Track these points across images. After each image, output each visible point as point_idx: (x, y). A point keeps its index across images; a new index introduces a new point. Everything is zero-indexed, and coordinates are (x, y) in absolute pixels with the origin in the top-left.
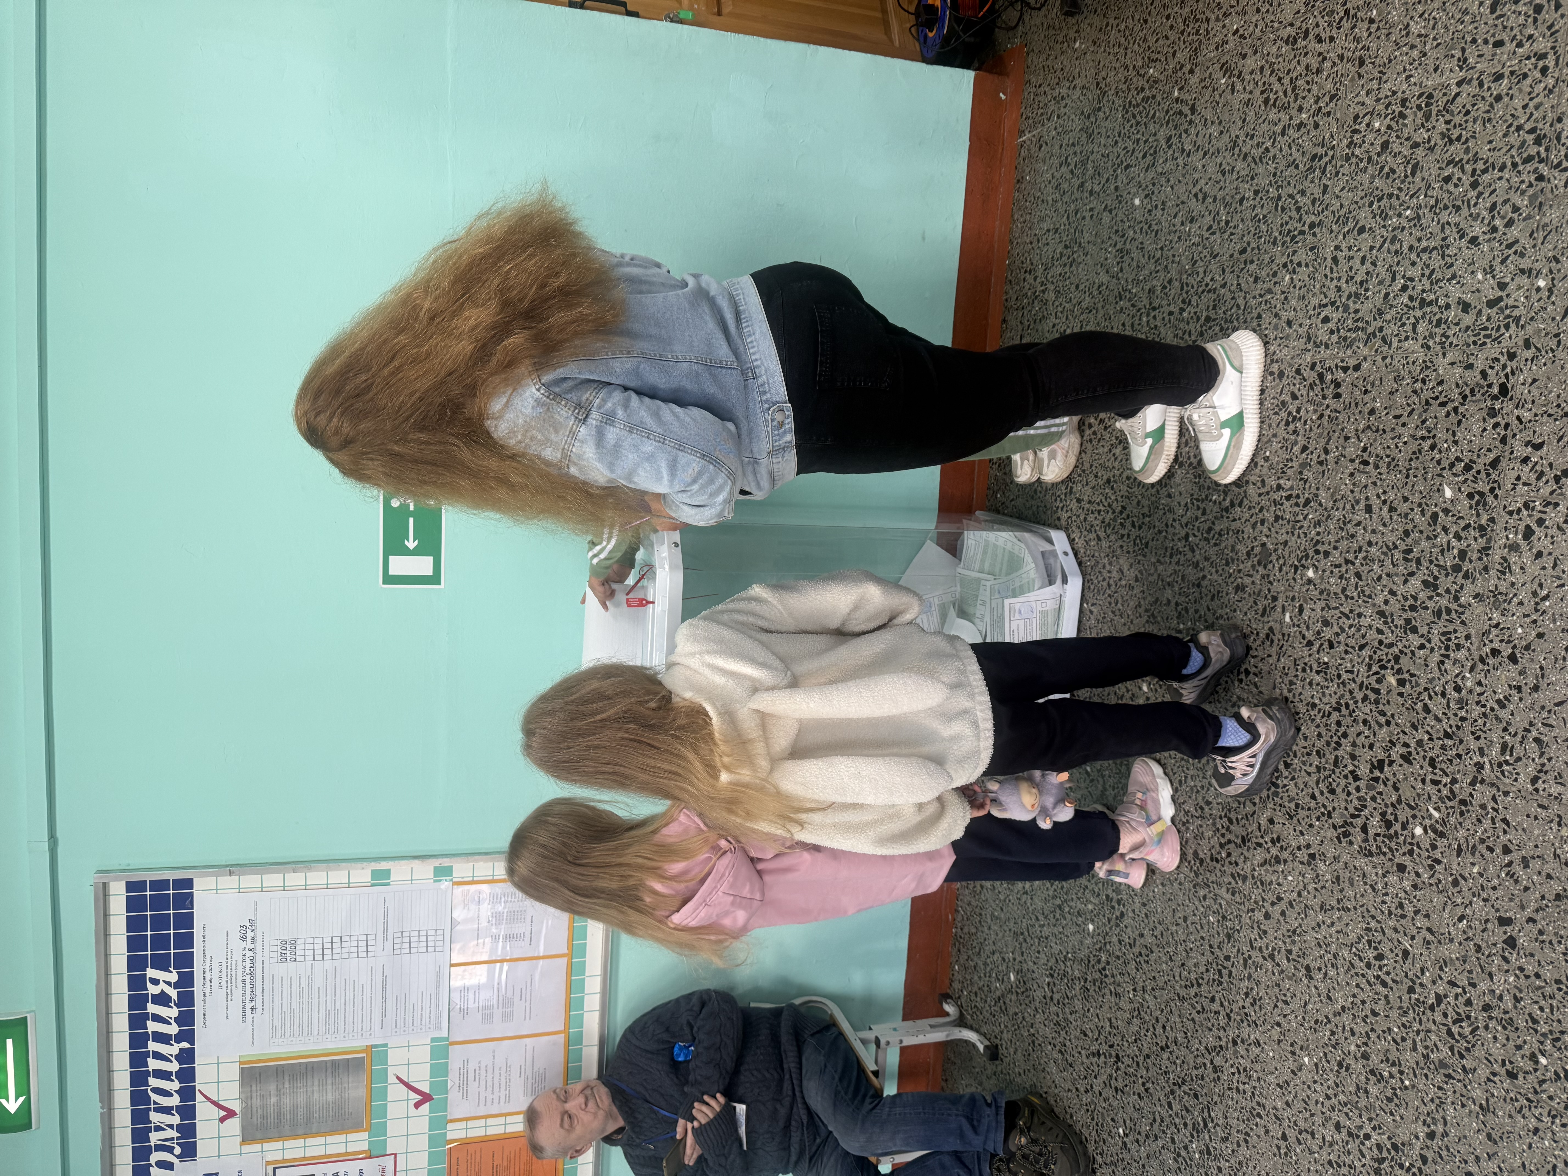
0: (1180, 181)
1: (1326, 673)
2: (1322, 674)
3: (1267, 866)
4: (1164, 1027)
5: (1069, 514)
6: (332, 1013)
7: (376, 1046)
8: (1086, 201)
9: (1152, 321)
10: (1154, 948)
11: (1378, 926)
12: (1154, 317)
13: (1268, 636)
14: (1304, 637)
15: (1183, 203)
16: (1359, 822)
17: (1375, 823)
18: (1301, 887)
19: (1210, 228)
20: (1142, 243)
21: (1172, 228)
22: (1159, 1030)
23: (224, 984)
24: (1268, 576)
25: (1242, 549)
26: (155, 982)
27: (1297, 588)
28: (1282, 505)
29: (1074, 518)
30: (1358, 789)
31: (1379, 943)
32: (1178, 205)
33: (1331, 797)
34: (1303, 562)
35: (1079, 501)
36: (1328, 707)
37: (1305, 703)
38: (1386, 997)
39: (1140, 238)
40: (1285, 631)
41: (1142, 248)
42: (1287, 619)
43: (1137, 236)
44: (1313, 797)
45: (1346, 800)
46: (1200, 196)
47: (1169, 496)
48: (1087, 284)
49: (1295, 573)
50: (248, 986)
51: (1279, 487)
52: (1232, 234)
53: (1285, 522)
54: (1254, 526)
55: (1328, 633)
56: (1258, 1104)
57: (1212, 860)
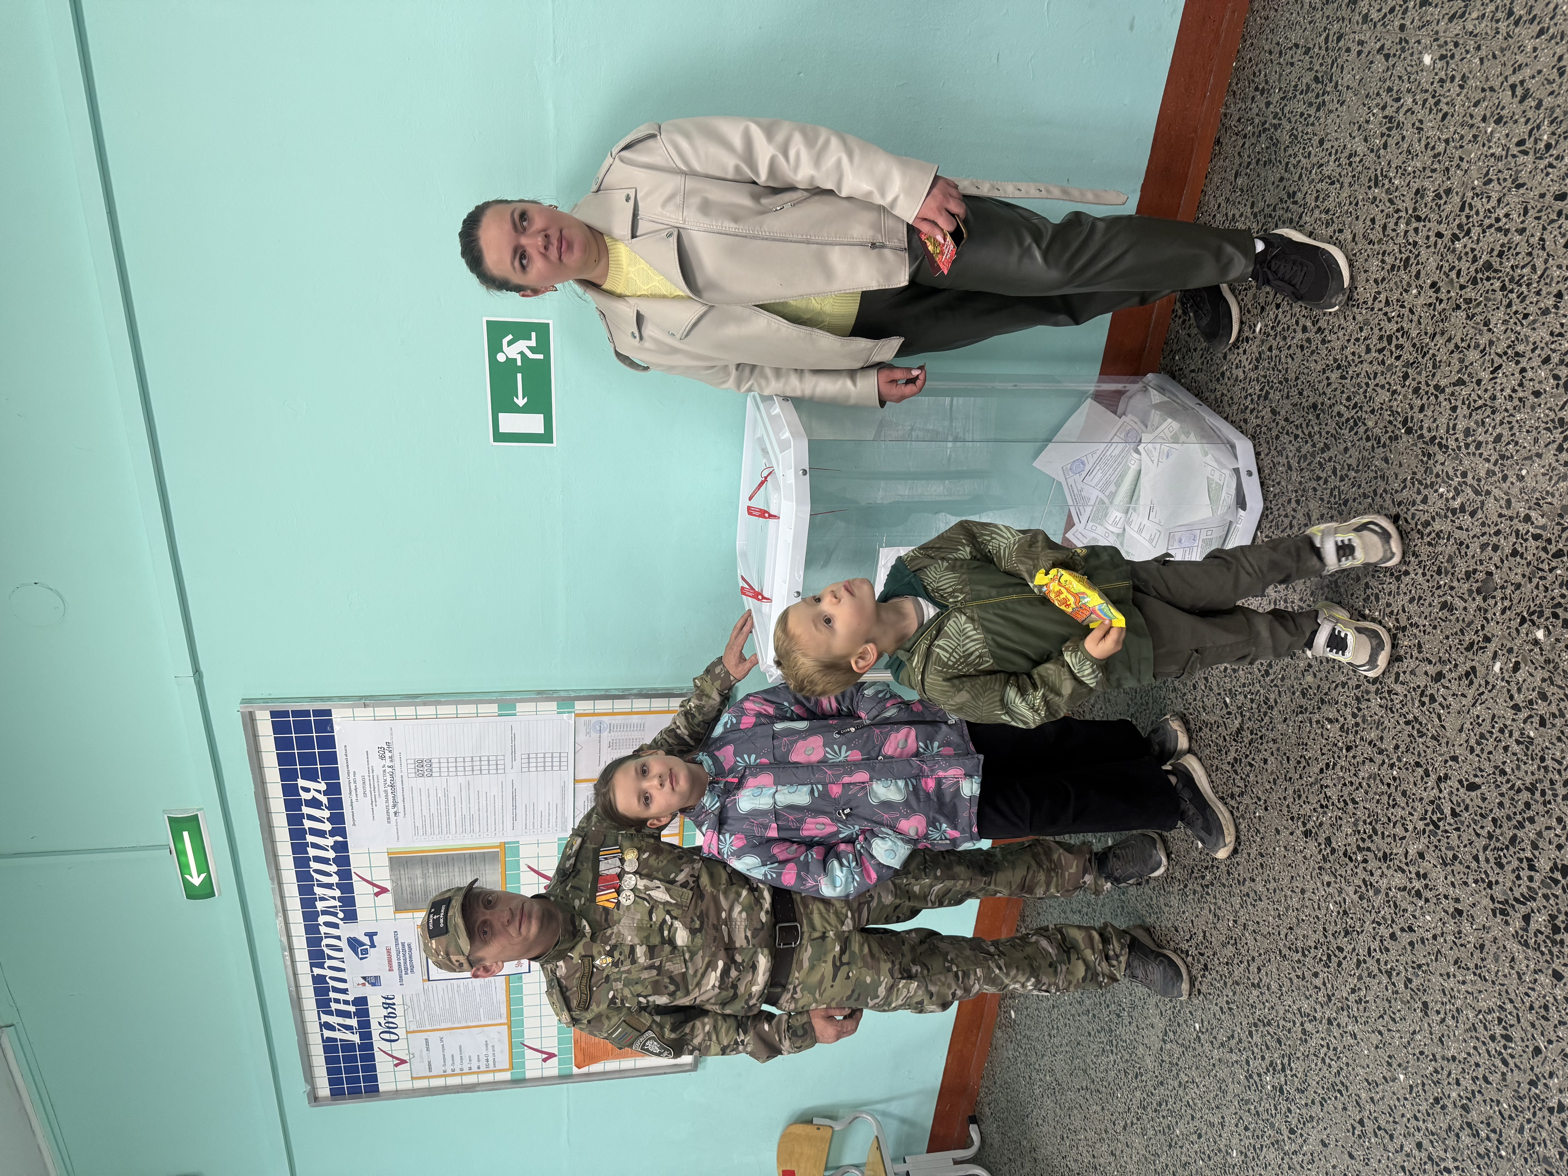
0: (1494, 57)
1: (1527, 748)
2: (1523, 747)
3: (1405, 894)
4: (1259, 969)
5: (1259, 421)
6: (468, 818)
7: (509, 843)
8: (1357, 29)
9: (1411, 233)
10: (1264, 898)
11: (1515, 1011)
12: (1416, 230)
13: (1467, 674)
14: (1511, 697)
15: (1492, 89)
16: (1523, 910)
17: (1540, 920)
18: (1439, 931)
19: (1521, 143)
20: (1421, 122)
21: (1467, 119)
22: (1253, 968)
23: (368, 792)
24: (1486, 611)
25: (1462, 567)
26: (307, 790)
27: (1518, 642)
28: (1526, 540)
29: (1264, 429)
30: (1531, 879)
31: (1511, 1026)
32: (1483, 90)
33: (1497, 870)
34: (1535, 617)
35: (1274, 412)
36: (1519, 783)
37: (1493, 764)
38: (1503, 1074)
39: (1421, 114)
40: (1491, 679)
41: (1420, 129)
42: (1497, 667)
43: (1417, 108)
44: (1476, 858)
45: (1514, 882)
46: (1519, 91)
47: (1386, 460)
48: (1336, 144)
49: (1521, 624)
50: (390, 796)
51: (1527, 519)
52: (1551, 165)
53: (1524, 562)
54: (1484, 547)
55: (1541, 708)
56: (1342, 1083)
57: (1345, 854)
